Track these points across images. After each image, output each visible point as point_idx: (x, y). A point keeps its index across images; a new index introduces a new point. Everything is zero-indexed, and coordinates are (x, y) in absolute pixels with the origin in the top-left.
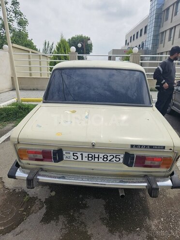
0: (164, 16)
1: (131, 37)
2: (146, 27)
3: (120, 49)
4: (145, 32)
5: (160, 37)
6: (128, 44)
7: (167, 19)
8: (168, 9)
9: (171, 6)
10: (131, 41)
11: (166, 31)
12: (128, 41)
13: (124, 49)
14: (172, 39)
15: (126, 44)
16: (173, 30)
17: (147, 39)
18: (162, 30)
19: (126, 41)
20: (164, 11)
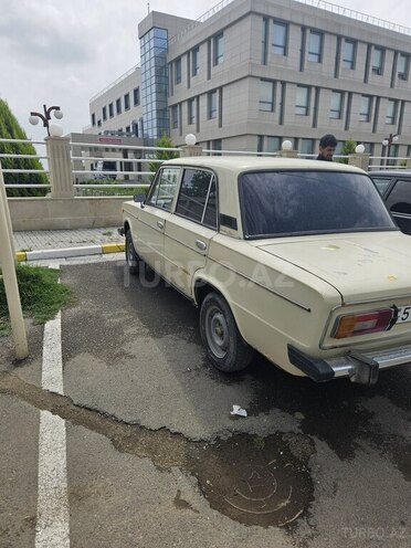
0: (171, 73)
1: (104, 109)
2: (136, 91)
3: (81, 132)
4: (137, 102)
5: (170, 114)
6: (99, 122)
7: (179, 80)
8: (178, 60)
9: (183, 55)
10: (105, 118)
11: (180, 103)
12: (99, 116)
13: (89, 133)
14: (194, 120)
15: (94, 123)
16: (194, 103)
17: (145, 117)
18: (172, 101)
19: (93, 116)
20: (171, 63)
